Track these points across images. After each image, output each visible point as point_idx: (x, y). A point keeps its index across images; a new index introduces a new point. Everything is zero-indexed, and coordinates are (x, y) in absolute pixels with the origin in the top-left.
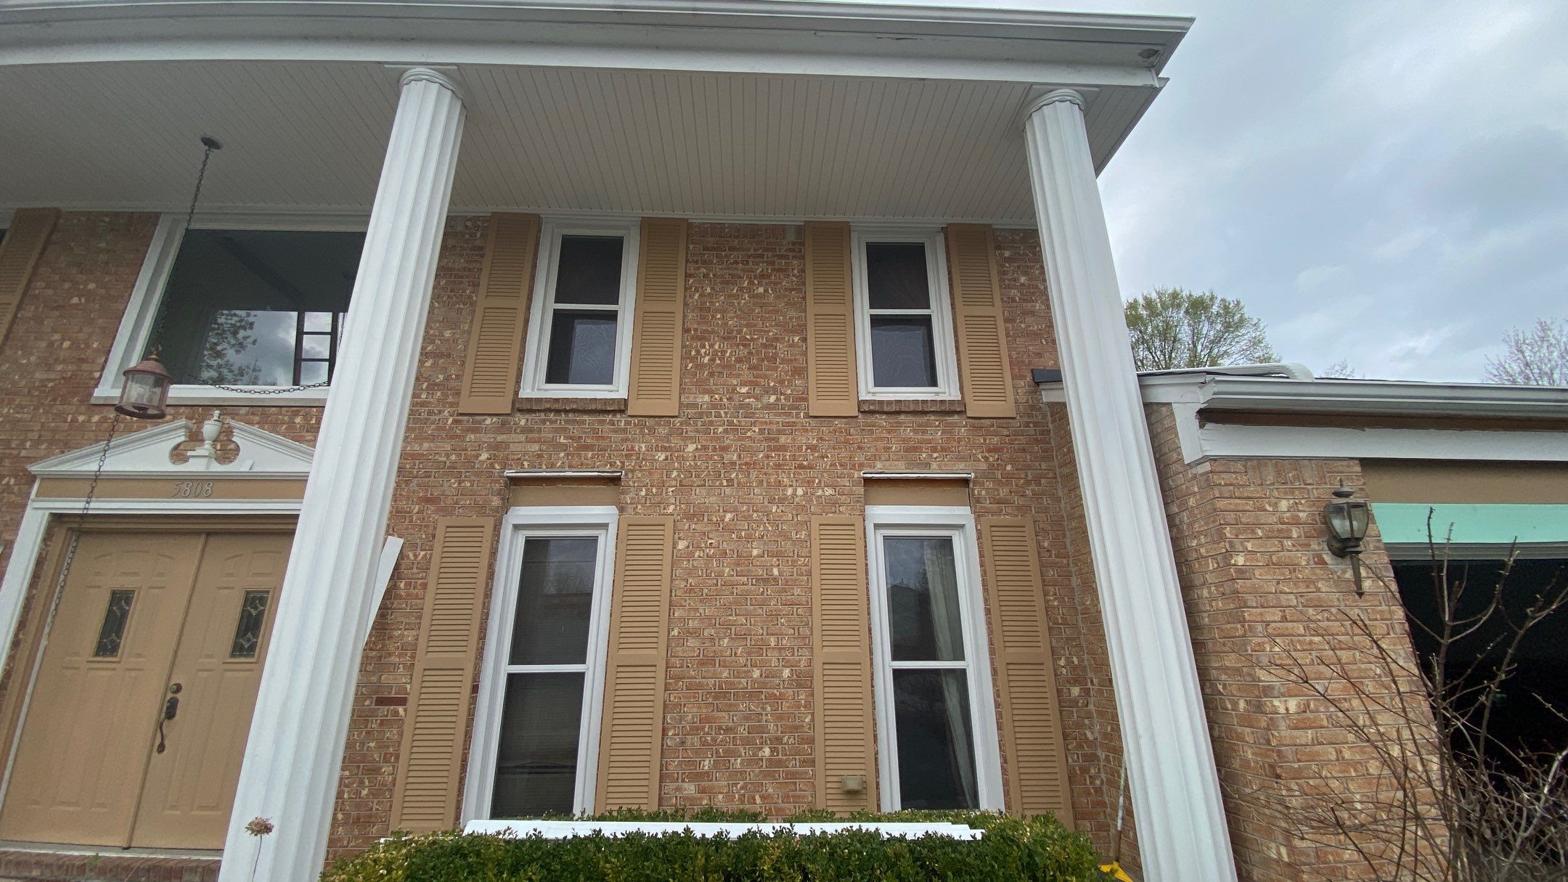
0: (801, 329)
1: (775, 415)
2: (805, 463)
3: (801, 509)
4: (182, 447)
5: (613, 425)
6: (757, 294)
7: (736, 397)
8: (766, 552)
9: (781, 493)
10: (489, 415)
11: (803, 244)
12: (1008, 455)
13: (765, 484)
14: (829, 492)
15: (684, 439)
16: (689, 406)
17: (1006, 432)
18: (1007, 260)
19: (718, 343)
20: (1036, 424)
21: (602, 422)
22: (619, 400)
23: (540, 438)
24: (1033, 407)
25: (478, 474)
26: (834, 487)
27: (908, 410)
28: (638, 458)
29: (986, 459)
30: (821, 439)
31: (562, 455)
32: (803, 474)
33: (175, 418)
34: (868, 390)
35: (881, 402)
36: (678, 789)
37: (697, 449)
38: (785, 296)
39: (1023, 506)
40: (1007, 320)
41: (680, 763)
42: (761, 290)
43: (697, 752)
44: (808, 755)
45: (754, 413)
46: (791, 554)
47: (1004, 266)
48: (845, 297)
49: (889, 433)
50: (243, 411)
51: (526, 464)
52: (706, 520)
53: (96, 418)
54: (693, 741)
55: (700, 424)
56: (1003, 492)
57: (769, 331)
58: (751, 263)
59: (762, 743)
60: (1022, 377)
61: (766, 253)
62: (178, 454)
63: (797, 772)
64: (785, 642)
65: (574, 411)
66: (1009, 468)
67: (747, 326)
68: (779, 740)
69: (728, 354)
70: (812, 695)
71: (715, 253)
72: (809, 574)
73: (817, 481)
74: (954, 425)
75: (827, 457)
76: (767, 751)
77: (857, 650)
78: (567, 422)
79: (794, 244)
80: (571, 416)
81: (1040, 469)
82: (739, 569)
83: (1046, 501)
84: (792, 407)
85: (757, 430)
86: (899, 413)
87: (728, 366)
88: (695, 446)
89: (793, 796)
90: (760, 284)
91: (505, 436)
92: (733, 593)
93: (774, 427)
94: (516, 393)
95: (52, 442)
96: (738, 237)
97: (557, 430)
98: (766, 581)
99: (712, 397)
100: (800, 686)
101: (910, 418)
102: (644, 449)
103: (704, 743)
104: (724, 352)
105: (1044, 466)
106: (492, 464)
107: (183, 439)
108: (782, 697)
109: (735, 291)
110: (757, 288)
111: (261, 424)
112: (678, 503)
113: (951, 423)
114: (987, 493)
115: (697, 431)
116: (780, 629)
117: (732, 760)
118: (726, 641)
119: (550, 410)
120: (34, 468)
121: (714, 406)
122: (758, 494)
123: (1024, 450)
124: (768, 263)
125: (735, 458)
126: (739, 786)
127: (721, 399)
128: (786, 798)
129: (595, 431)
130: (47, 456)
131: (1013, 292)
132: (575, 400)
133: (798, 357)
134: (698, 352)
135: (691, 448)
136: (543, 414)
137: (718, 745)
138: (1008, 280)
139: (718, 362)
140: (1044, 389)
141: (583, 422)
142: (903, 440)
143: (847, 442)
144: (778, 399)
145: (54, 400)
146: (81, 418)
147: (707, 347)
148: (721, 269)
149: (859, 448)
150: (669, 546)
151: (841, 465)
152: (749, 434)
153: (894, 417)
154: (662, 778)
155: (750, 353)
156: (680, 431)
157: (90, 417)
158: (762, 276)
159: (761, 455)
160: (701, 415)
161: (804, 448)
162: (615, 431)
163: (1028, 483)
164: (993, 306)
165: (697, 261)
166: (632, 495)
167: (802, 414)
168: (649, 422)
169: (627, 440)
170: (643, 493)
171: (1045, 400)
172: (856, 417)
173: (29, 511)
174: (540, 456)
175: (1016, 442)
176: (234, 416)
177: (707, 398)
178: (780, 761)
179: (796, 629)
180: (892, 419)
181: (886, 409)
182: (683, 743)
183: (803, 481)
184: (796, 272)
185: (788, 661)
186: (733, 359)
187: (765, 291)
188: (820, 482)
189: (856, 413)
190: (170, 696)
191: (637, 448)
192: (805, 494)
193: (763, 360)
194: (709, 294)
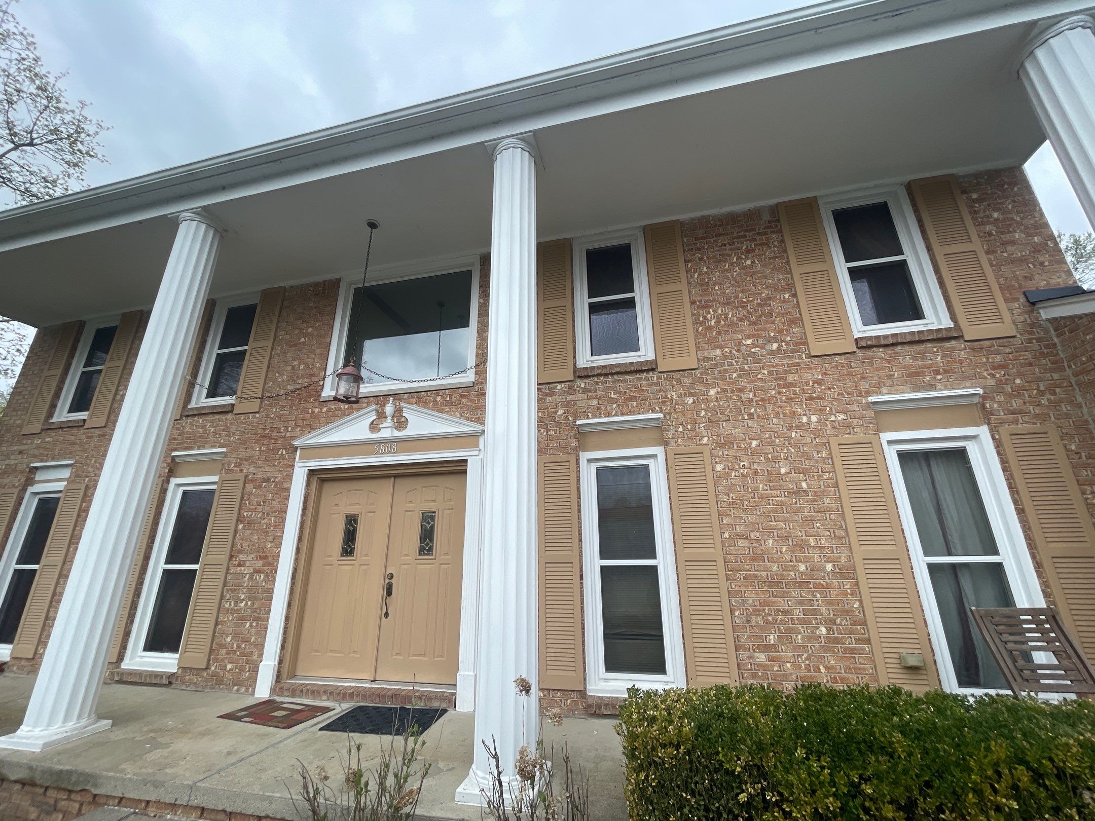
0: (790, 287)
1: (780, 358)
2: (814, 395)
3: (817, 433)
4: (375, 423)
5: (648, 380)
6: (746, 266)
7: (743, 348)
8: (793, 470)
9: (797, 421)
10: (559, 382)
11: (778, 221)
12: (1015, 370)
13: (781, 416)
14: (841, 417)
15: (707, 385)
16: (704, 360)
17: (1008, 350)
18: (974, 201)
19: (720, 309)
20: (1039, 340)
21: (640, 379)
22: (651, 361)
23: (596, 395)
24: (1032, 325)
25: (559, 424)
26: (845, 413)
27: (905, 341)
28: (672, 404)
29: (993, 376)
30: (826, 374)
31: (614, 406)
32: (814, 405)
33: (368, 405)
34: (859, 329)
35: (878, 337)
36: (751, 657)
37: (718, 392)
38: (771, 263)
39: (1039, 414)
40: (987, 252)
41: (749, 637)
42: (749, 262)
43: (762, 629)
44: (862, 634)
45: (761, 359)
46: (817, 471)
47: (974, 207)
48: (824, 256)
49: (889, 362)
50: (406, 396)
51: (590, 414)
52: (735, 447)
53: (325, 410)
54: (757, 620)
55: (716, 372)
56: (1016, 404)
57: (761, 293)
58: (736, 243)
59: (817, 624)
60: (1017, 300)
61: (747, 234)
62: (373, 427)
63: (855, 649)
64: (823, 542)
65: (618, 373)
66: (1018, 381)
67: (742, 291)
68: (833, 622)
69: (730, 316)
70: (857, 585)
71: (705, 241)
72: (836, 485)
73: (828, 409)
74: (953, 349)
75: (834, 388)
76: (823, 630)
77: (893, 547)
78: (614, 382)
79: (770, 222)
80: (616, 377)
81: (1053, 380)
82: (771, 484)
83: (1064, 408)
84: (793, 351)
85: (766, 373)
86: (895, 345)
87: (732, 325)
88: (715, 390)
89: (855, 668)
90: (747, 258)
91: (571, 397)
92: (769, 504)
93: (781, 369)
94: (575, 365)
95: (303, 427)
96: (722, 225)
97: (607, 389)
98: (797, 493)
99: (722, 351)
100: (843, 577)
101: (907, 347)
102: (675, 396)
103: (767, 622)
104: (726, 315)
105: (1056, 376)
106: (566, 417)
107: (375, 417)
108: (828, 586)
109: (727, 267)
110: (745, 261)
111: (417, 404)
112: (710, 435)
113: (949, 348)
114: (1000, 406)
115: (716, 378)
116: (817, 532)
117: (794, 636)
118: (771, 541)
119: (600, 375)
120: (296, 443)
121: (726, 358)
122: (777, 424)
123: (1030, 364)
124: (750, 241)
125: (751, 396)
126: (803, 657)
127: (731, 351)
128: (848, 670)
129: (634, 386)
130: (301, 436)
131: (988, 228)
132: (618, 365)
133: (791, 310)
134: (705, 318)
135: (713, 392)
136: (596, 378)
137: (779, 624)
138: (981, 218)
139: (723, 322)
140: (1042, 308)
141: (626, 381)
142: (904, 367)
143: (849, 374)
144: (780, 346)
145: (300, 401)
146: (316, 410)
147: (712, 313)
148: (713, 252)
149: (863, 378)
150: (709, 470)
151: (848, 394)
152: (759, 376)
153: (889, 348)
154: (737, 648)
155: (749, 312)
156: (701, 380)
157: (321, 409)
158: (748, 251)
159: (773, 393)
160: (716, 366)
161: (811, 383)
162: (650, 385)
163: (1041, 393)
164: (971, 242)
165: (692, 249)
166: (672, 432)
167: (804, 356)
168: (675, 375)
169: (661, 390)
170: (681, 429)
171: (1044, 317)
172: (854, 353)
173: (296, 468)
174: (599, 408)
175: (1021, 358)
176: (401, 400)
177: (718, 352)
178: (836, 638)
179: (832, 530)
180: (889, 351)
181: (883, 342)
182: (748, 621)
183: (816, 410)
184: (776, 243)
185: (829, 558)
186: (735, 319)
187: (752, 262)
188: (831, 409)
189: (854, 349)
190: (387, 581)
191: (669, 396)
192: (819, 420)
193: (761, 316)
194: (706, 272)
